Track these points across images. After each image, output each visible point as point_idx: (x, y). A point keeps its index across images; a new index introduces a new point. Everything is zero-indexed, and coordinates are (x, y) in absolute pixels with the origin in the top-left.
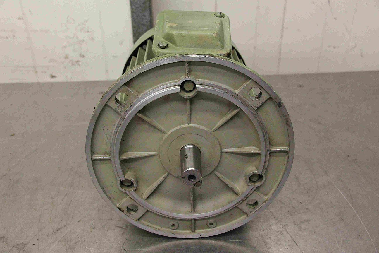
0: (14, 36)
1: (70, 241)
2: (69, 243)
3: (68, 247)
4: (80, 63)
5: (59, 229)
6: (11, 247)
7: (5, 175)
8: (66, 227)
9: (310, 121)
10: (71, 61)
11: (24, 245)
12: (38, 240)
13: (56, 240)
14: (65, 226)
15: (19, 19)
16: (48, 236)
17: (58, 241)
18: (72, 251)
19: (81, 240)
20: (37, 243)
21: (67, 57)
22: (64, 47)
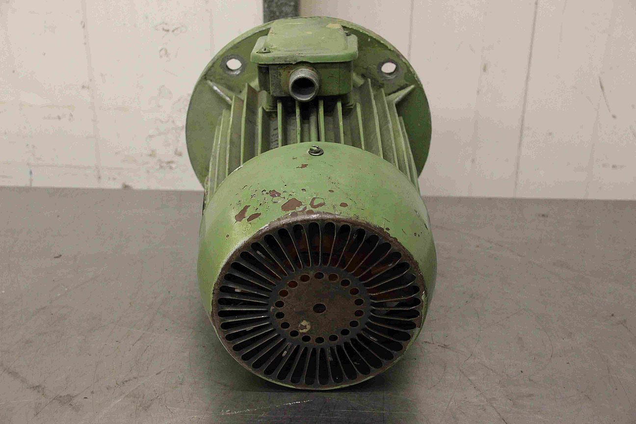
0: (71, 115)
1: (143, 398)
2: (140, 399)
3: (139, 404)
4: (174, 166)
5: (126, 381)
6: (50, 399)
7: (43, 308)
8: (136, 380)
9: (554, 264)
10: (160, 160)
11: (70, 398)
12: (92, 392)
13: (121, 395)
14: (135, 378)
15: (83, 87)
16: (108, 389)
17: (123, 396)
18: (146, 410)
19: (159, 398)
20: (91, 397)
21: (152, 154)
22: (151, 136)
